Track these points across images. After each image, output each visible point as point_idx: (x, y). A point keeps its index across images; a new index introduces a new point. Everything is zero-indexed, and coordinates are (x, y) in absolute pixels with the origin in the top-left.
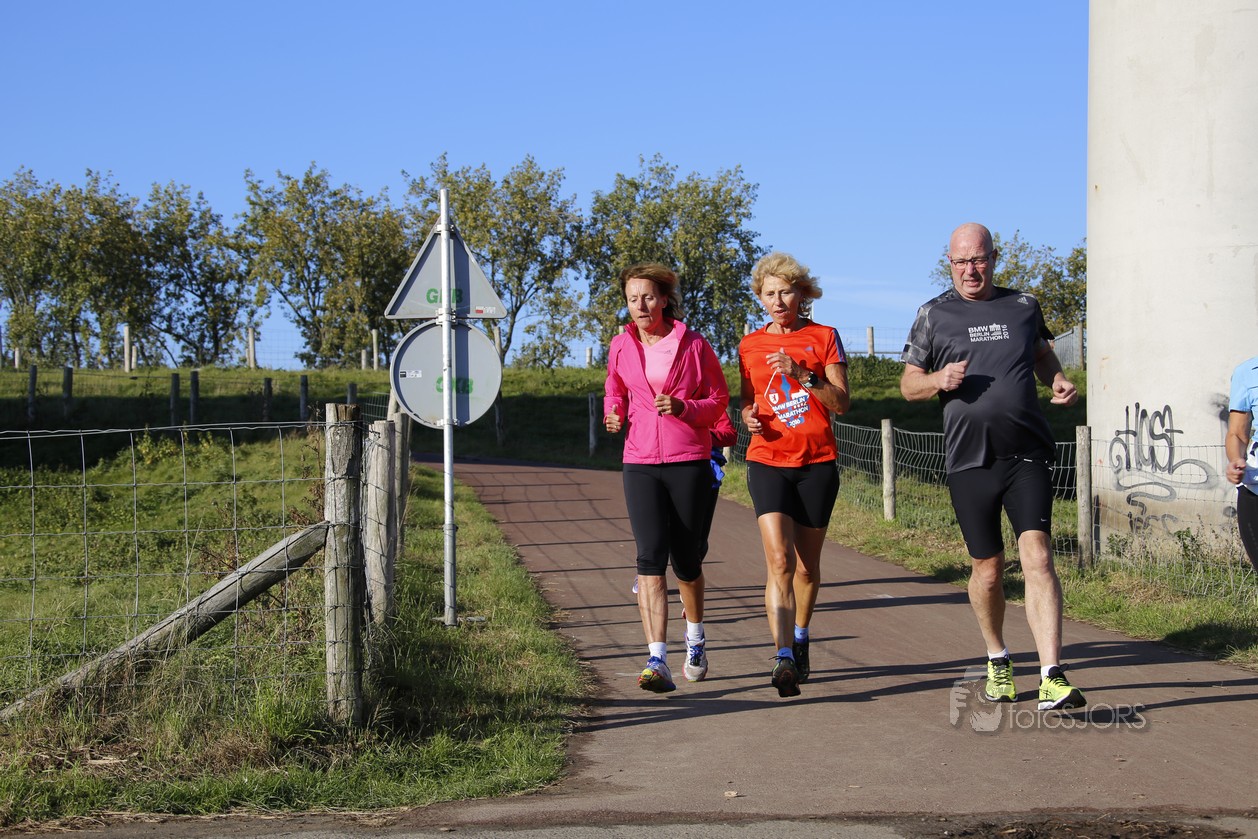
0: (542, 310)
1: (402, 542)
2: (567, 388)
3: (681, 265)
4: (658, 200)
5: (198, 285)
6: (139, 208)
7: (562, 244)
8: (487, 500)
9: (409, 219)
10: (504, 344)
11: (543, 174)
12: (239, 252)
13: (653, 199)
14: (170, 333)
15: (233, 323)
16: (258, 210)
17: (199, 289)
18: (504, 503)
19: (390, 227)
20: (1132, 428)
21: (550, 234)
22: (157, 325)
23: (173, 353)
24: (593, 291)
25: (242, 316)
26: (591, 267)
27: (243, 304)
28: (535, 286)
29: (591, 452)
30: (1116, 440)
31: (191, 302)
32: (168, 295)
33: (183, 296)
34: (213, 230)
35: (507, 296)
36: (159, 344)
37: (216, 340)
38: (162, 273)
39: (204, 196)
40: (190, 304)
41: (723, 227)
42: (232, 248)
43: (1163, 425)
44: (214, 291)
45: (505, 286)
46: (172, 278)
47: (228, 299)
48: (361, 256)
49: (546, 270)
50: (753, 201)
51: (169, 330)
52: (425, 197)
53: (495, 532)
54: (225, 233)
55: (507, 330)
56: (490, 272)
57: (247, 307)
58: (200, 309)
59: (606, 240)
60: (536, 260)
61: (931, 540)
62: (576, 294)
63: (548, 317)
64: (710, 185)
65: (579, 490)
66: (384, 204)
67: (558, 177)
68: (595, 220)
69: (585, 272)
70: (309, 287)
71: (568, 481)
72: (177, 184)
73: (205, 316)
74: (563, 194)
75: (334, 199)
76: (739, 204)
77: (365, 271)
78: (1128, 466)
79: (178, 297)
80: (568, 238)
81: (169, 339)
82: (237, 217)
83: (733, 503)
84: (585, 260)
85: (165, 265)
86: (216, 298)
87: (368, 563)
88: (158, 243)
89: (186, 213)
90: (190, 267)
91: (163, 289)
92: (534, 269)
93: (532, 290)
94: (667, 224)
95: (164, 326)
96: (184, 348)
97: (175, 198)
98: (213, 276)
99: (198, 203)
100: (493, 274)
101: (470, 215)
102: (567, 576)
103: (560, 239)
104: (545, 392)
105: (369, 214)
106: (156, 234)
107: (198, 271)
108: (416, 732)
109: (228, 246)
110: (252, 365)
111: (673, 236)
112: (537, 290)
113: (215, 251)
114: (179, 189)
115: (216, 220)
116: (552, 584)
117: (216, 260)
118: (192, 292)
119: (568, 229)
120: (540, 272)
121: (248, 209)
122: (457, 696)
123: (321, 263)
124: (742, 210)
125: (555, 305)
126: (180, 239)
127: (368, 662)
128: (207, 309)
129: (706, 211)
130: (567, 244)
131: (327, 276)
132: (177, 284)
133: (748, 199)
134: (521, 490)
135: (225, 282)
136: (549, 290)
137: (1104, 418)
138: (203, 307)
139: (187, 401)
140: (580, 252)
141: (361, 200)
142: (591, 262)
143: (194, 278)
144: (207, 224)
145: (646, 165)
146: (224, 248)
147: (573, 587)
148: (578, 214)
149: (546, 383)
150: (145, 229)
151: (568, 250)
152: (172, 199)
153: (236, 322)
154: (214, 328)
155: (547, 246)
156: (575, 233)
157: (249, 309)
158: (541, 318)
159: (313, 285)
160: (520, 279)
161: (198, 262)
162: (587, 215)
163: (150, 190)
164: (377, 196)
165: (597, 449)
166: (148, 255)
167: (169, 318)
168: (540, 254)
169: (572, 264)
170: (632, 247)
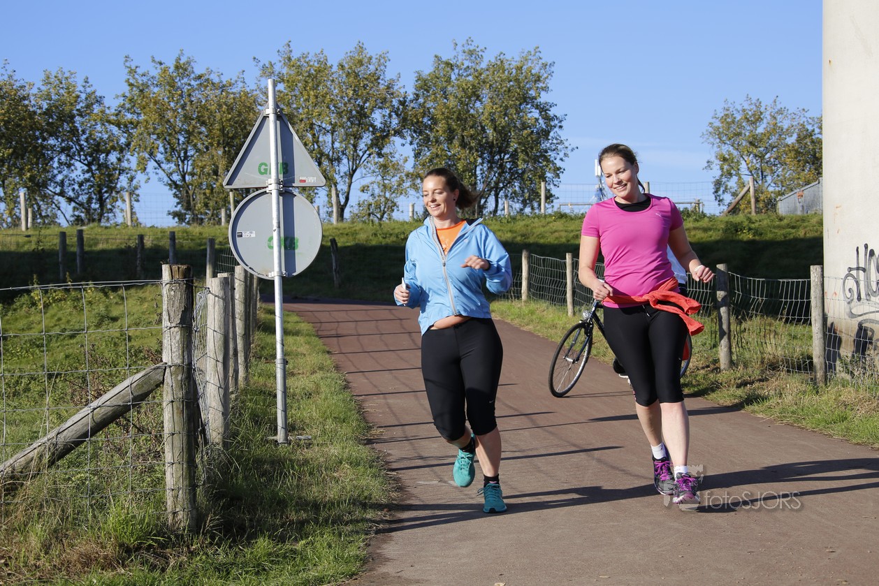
0: (374, 172)
2: (393, 239)
3: (490, 133)
4: (470, 78)
5: (86, 156)
9: (261, 98)
12: (119, 128)
13: (465, 77)
14: (63, 197)
15: (116, 187)
17: (86, 159)
18: (337, 337)
19: (246, 104)
20: (862, 265)
21: (382, 108)
22: (52, 189)
24: (417, 156)
25: (123, 181)
27: (124, 171)
28: (368, 152)
30: (848, 276)
32: (61, 164)
33: (73, 165)
34: (96, 109)
37: (102, 201)
38: (54, 146)
41: (525, 99)
42: (113, 124)
44: (99, 160)
46: (63, 150)
47: (111, 167)
49: (377, 138)
51: (62, 194)
55: (346, 188)
56: (330, 141)
58: (88, 176)
63: (379, 178)
65: (401, 325)
68: (418, 95)
69: (410, 139)
70: (179, 157)
71: (392, 318)
73: (92, 182)
75: (198, 82)
78: (859, 298)
79: (69, 166)
81: (62, 202)
84: (410, 129)
85: (57, 139)
86: (100, 166)
88: (51, 120)
89: (73, 95)
90: (78, 140)
91: (56, 160)
94: (478, 98)
95: (58, 190)
96: (74, 208)
97: (64, 82)
98: (98, 148)
99: (83, 87)
100: (333, 143)
103: (388, 112)
106: (48, 112)
107: (85, 144)
109: (110, 123)
110: (130, 223)
111: (483, 108)
112: (370, 155)
113: (99, 127)
116: (372, 405)
117: (100, 135)
118: (80, 161)
119: (395, 103)
123: (189, 133)
124: (541, 85)
125: (385, 168)
128: (93, 176)
131: (194, 146)
132: (68, 156)
133: (546, 75)
134: (352, 325)
135: (108, 153)
137: (838, 257)
138: (90, 174)
139: (74, 254)
140: (405, 122)
142: (415, 131)
143: (82, 149)
144: (92, 104)
146: (106, 124)
149: (375, 235)
150: (40, 108)
152: (61, 83)
153: (118, 186)
154: (100, 192)
158: (373, 179)
161: (84, 137)
167: (62, 184)
169: (398, 133)
170: (448, 118)
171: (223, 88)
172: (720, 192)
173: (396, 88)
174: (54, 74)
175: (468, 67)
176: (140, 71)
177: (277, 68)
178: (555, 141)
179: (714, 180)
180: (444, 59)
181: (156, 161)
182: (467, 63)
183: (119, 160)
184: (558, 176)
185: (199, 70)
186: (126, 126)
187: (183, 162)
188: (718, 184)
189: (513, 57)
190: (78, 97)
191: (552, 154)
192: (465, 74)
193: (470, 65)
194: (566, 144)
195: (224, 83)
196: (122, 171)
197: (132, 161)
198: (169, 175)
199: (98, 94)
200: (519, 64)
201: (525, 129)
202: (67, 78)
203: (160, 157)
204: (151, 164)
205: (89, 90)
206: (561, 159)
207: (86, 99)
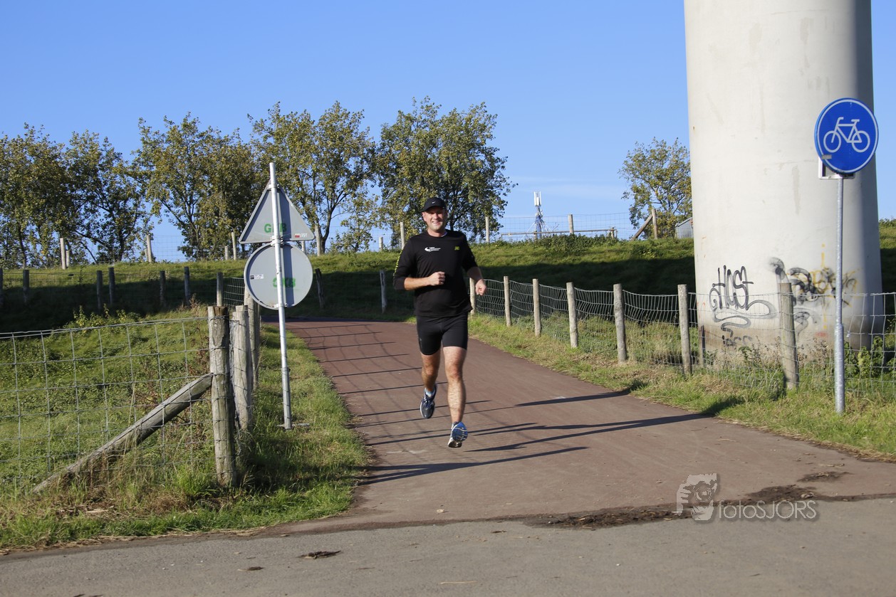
0: (350, 209)
1: (257, 379)
2: (366, 267)
3: (445, 173)
4: (427, 129)
5: (107, 203)
6: (64, 151)
7: (362, 162)
8: (313, 347)
9: (254, 150)
10: (324, 234)
11: (347, 115)
12: (136, 178)
13: (423, 128)
14: (90, 237)
15: (133, 228)
16: (149, 148)
17: (108, 206)
18: (325, 348)
19: (242, 156)
20: (722, 282)
21: (355, 156)
22: (80, 231)
23: (92, 250)
24: (384, 195)
25: (139, 223)
26: (382, 178)
27: (139, 214)
28: (344, 193)
29: (383, 310)
30: (712, 291)
31: (103, 215)
32: (87, 210)
33: (97, 211)
34: (116, 164)
35: (325, 201)
36: (82, 246)
37: (122, 241)
38: (82, 196)
39: (108, 140)
40: (102, 217)
41: (473, 145)
42: (130, 175)
43: (741, 279)
44: (119, 206)
45: (323, 194)
46: (89, 199)
47: (129, 211)
48: (222, 177)
49: (351, 181)
50: (493, 127)
51: (88, 236)
52: (265, 133)
53: (318, 368)
54: (125, 165)
55: (326, 224)
56: (312, 185)
57: (143, 217)
58: (109, 220)
59: (392, 159)
60: (344, 175)
61: (599, 360)
62: (374, 196)
63: (354, 214)
64: (466, 116)
65: (375, 337)
66: (236, 141)
67: (358, 117)
68: (384, 145)
69: (378, 182)
70: (186, 201)
71: (367, 331)
72: (90, 133)
73: (113, 224)
74: (361, 128)
75: (201, 139)
76: (483, 128)
77: (226, 188)
78: (721, 307)
79: (93, 212)
80: (365, 158)
81: (89, 242)
82: (133, 153)
83: (476, 341)
84: (378, 172)
85: (83, 190)
86: (119, 211)
87: (236, 395)
88: (77, 175)
89: (96, 153)
90: (101, 190)
91: (83, 207)
92: (343, 181)
93: (342, 196)
94: (435, 145)
95: (85, 232)
96: (99, 247)
97: (88, 142)
98: (117, 196)
99: (104, 146)
100: (314, 186)
101: (298, 143)
102: (363, 395)
103: (360, 159)
104: (351, 270)
105: (226, 147)
106: (75, 168)
107: (107, 193)
108: (268, 489)
109: (128, 174)
110: (150, 261)
111: (439, 153)
112: (345, 195)
113: (118, 179)
114: (91, 136)
115: (117, 157)
117: (119, 185)
118: (103, 208)
119: (365, 152)
120: (347, 183)
121: (140, 146)
122: (292, 469)
123: (194, 182)
124: (486, 133)
125: (359, 204)
126: (93, 171)
127: (239, 451)
128: (114, 219)
129: (462, 135)
130: (365, 162)
131: (199, 192)
132: (92, 203)
133: (490, 125)
134: (336, 339)
135: (126, 200)
136: (355, 196)
137: (705, 276)
138: (111, 218)
139: (107, 287)
140: (373, 167)
141: (220, 138)
142: (383, 174)
143: (104, 197)
144: (112, 160)
145: (418, 105)
146: (125, 176)
148: (372, 141)
149: (352, 264)
150: (68, 164)
151: (366, 166)
152: (86, 143)
153: (135, 227)
154: (120, 233)
155: (352, 164)
156: (370, 155)
157: (144, 218)
159: (189, 200)
160: (333, 188)
161: (106, 187)
162: (378, 141)
163: (71, 137)
164: (231, 135)
165: (388, 307)
166: (71, 183)
167: (88, 227)
168: (347, 170)
169: (369, 176)
170: (410, 162)
171: (221, 142)
172: (636, 218)
173: (366, 139)
174: (81, 136)
175: (425, 120)
176: (153, 130)
177: (267, 124)
178: (499, 179)
179: (631, 207)
180: (406, 114)
181: (166, 206)
182: (424, 117)
183: (135, 205)
184: (502, 208)
185: (201, 128)
186: (141, 177)
187: (189, 205)
188: (634, 211)
189: (464, 111)
190: (100, 154)
191: (497, 190)
192: (423, 126)
193: (427, 118)
194: (508, 181)
195: (223, 138)
196: (138, 215)
197: (147, 206)
198: (178, 217)
199: (116, 151)
200: (468, 116)
201: (473, 170)
202: (91, 139)
203: (170, 202)
204: (164, 208)
205: (108, 148)
206: (505, 194)
207: (107, 155)
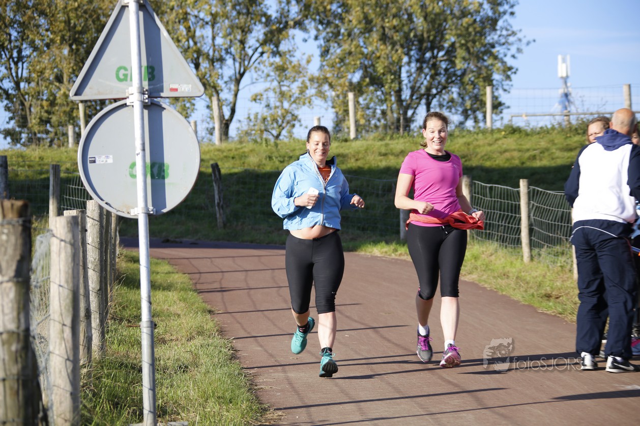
3: (419, 21)
18: (222, 290)
28: (260, 50)
45: (228, 51)
49: (271, 32)
53: (209, 324)
55: (231, 98)
60: (260, 21)
92: (258, 31)
100: (213, 38)
102: (285, 372)
112: (262, 53)
116: (268, 381)
120: (265, 34)
125: (282, 70)
131: (31, 43)
142: (321, 22)
147: (290, 384)
158: (267, 85)
168: (265, 15)
